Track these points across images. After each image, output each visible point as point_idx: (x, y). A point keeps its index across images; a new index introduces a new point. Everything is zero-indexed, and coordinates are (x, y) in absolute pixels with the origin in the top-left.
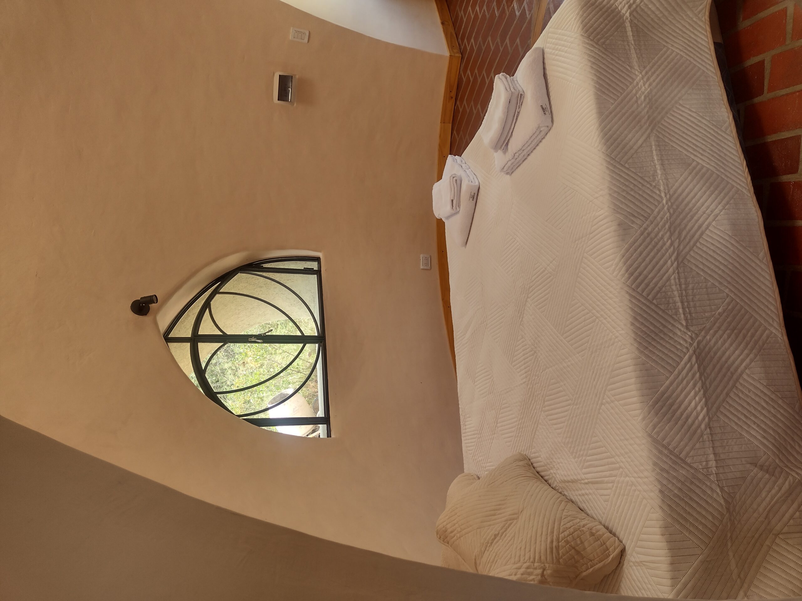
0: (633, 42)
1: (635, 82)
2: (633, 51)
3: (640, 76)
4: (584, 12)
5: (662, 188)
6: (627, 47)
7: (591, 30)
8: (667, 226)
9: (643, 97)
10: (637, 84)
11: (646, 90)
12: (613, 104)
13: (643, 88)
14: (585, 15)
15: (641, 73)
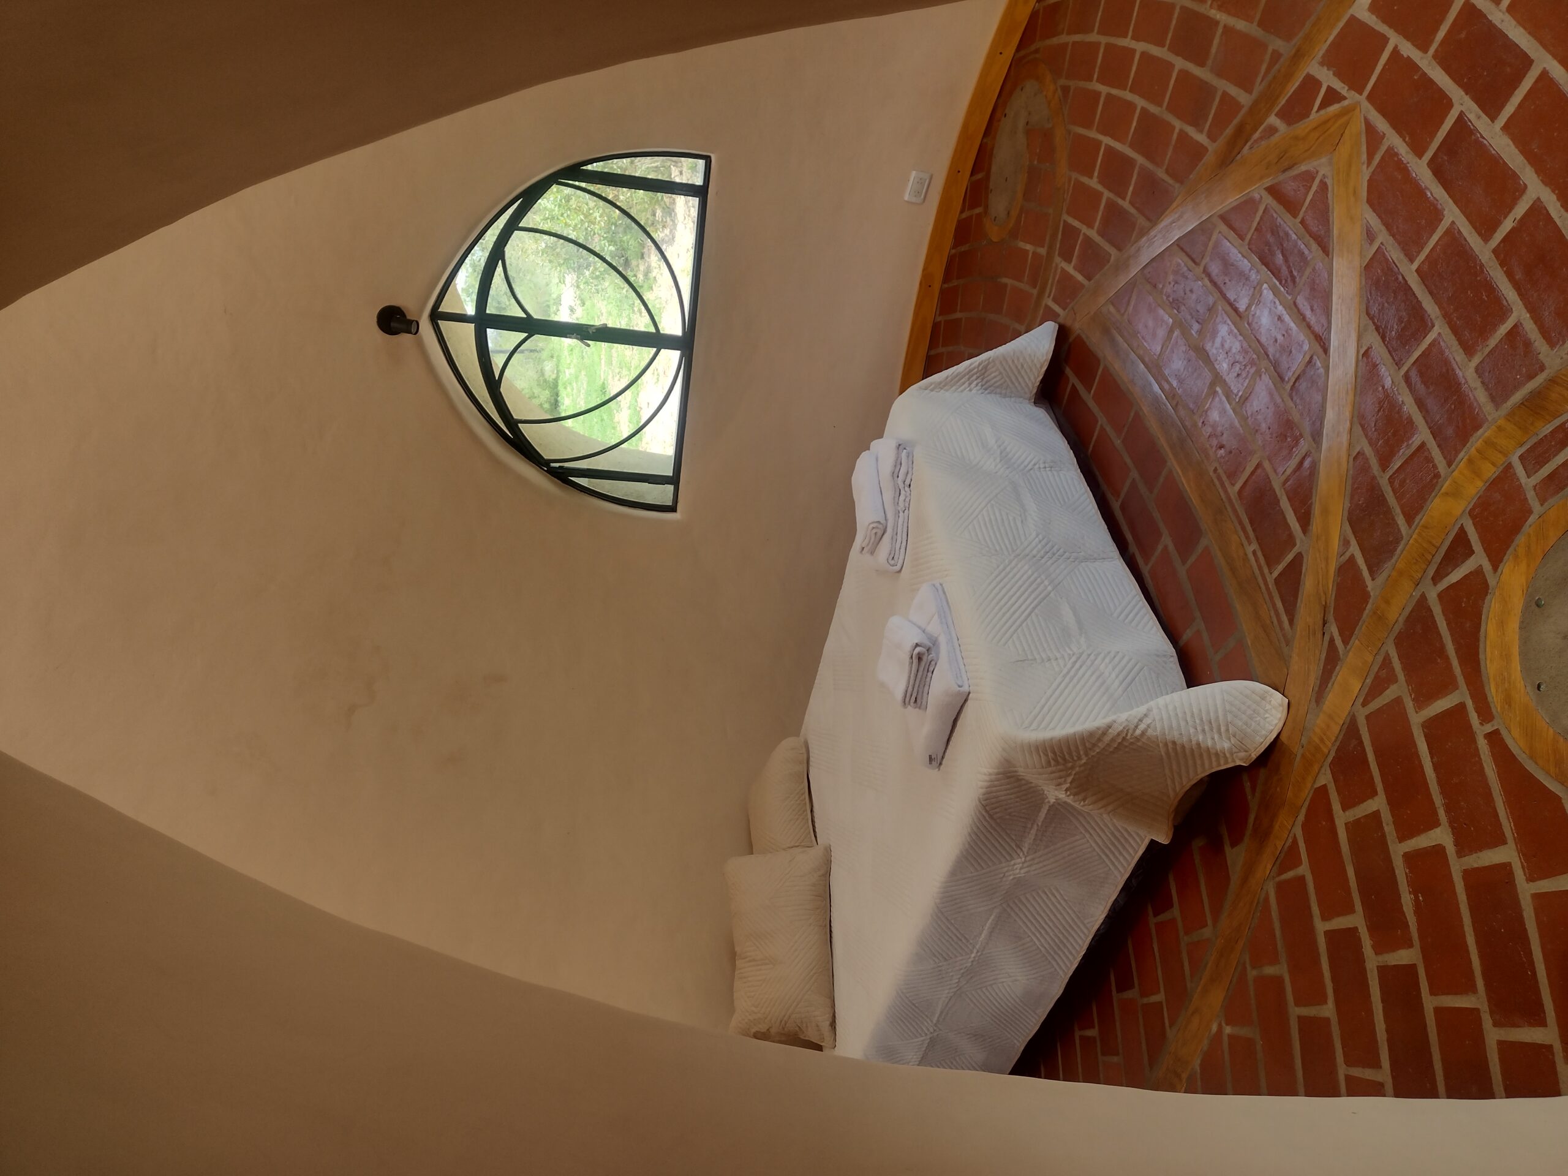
0: (1040, 824)
1: (1012, 862)
2: (1033, 832)
3: (1023, 859)
4: (998, 780)
5: (977, 947)
6: (1029, 826)
7: (994, 800)
8: (962, 971)
9: (1011, 877)
10: (1014, 864)
11: (1019, 873)
12: (972, 873)
13: (1018, 871)
14: (996, 783)
15: (1026, 857)
